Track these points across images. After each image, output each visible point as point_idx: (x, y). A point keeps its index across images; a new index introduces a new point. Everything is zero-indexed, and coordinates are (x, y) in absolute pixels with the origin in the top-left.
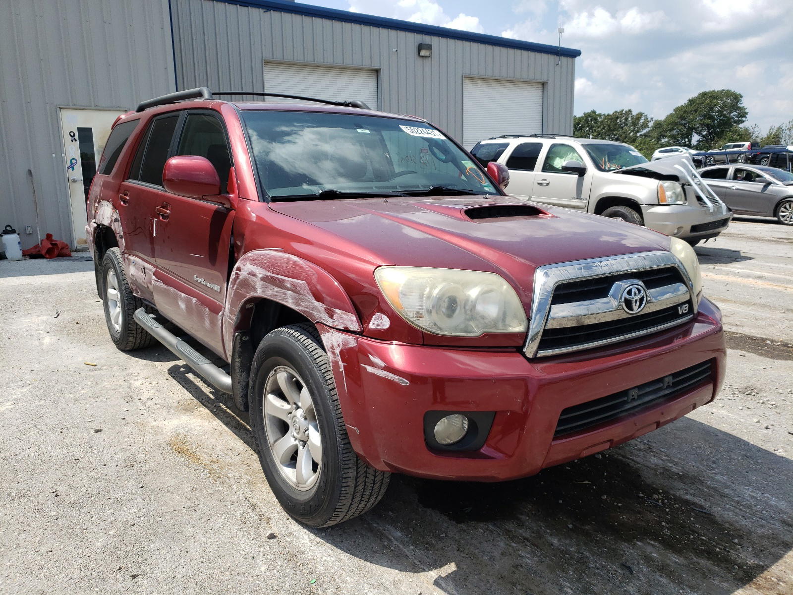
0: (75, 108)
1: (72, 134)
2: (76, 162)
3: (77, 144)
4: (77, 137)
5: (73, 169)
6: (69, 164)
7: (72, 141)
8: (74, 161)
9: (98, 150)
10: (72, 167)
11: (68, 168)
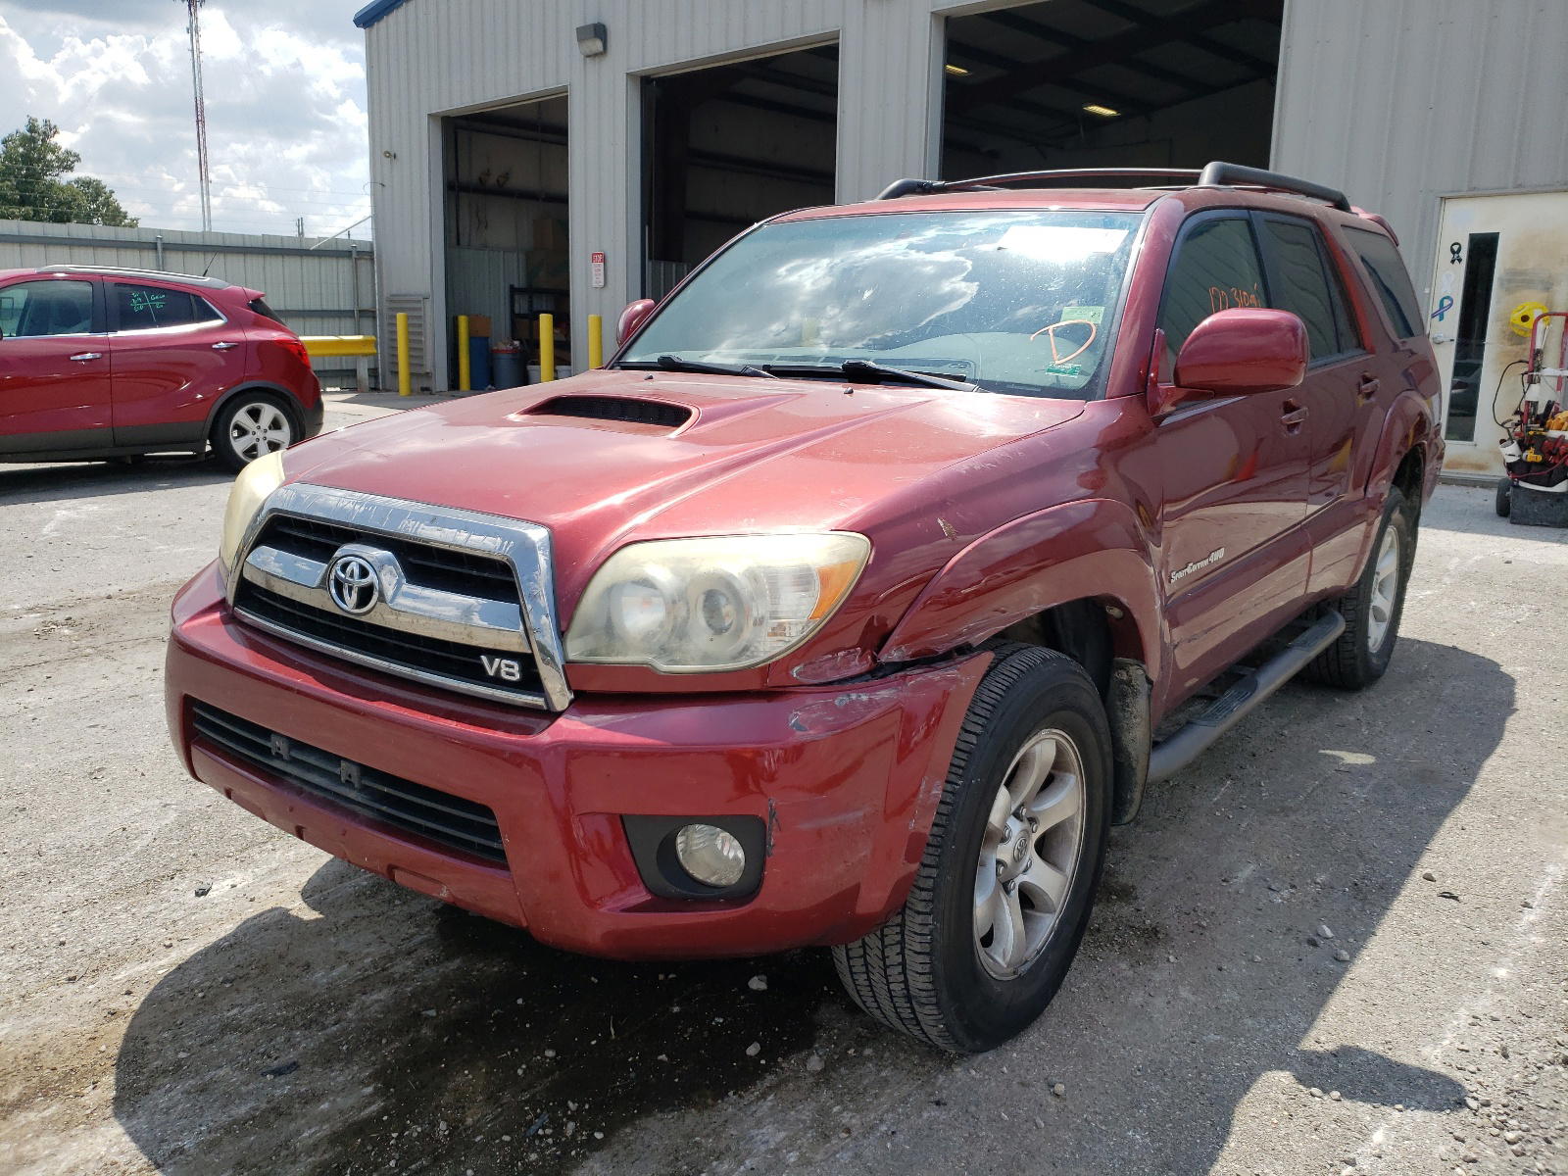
0: (1474, 193)
1: (1456, 248)
2: (1451, 305)
3: (1461, 269)
4: (1464, 254)
5: (1441, 319)
6: (1436, 308)
7: (1453, 261)
8: (1446, 303)
9: (1500, 279)
10: (1440, 314)
11: (1433, 316)
